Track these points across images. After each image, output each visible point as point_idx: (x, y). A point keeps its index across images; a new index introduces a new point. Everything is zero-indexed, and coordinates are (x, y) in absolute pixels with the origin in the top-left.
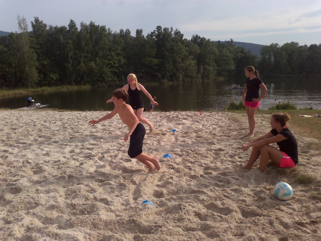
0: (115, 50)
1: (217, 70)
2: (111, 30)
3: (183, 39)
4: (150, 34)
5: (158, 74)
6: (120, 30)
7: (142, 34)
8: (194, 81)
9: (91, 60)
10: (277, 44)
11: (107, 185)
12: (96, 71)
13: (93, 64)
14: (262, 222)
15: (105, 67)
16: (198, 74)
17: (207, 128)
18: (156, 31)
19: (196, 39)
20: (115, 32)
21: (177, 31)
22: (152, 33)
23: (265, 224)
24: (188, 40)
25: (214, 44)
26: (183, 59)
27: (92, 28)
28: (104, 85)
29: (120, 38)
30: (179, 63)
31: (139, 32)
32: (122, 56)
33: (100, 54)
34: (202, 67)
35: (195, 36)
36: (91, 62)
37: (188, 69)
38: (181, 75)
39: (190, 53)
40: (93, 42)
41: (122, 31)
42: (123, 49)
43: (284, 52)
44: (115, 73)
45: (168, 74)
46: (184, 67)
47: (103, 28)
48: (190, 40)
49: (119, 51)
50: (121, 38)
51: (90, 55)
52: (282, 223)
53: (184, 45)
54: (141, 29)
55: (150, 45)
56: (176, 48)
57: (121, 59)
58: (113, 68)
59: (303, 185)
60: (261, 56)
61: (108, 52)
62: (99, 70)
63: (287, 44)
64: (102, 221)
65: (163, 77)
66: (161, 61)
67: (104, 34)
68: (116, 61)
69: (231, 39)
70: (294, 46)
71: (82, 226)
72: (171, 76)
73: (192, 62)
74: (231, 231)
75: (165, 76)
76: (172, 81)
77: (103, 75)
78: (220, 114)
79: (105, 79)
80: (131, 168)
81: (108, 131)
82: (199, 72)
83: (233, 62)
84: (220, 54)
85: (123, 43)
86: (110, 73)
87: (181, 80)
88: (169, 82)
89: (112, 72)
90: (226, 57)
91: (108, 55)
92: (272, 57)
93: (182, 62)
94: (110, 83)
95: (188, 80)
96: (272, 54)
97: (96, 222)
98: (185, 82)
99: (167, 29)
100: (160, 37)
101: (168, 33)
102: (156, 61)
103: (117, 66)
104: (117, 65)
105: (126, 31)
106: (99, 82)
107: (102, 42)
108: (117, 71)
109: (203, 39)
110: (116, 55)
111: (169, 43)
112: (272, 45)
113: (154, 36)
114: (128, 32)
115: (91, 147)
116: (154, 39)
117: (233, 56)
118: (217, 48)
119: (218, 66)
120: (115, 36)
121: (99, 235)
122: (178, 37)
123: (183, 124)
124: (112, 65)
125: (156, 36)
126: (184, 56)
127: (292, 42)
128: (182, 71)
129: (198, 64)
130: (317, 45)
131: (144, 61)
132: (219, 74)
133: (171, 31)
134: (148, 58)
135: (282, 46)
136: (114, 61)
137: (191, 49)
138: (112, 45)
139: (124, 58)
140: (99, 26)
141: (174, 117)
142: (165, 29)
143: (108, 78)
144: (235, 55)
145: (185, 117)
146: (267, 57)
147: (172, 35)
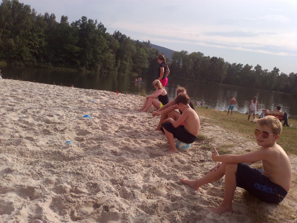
0: (38, 32)
1: (133, 66)
2: (36, 11)
3: (106, 32)
4: (74, 22)
5: (77, 61)
6: (45, 13)
7: (67, 21)
8: (111, 73)
9: (11, 37)
10: (186, 52)
11: (31, 130)
12: (14, 49)
13: (12, 41)
14: (165, 159)
15: (24, 47)
16: (115, 67)
17: (123, 104)
18: (81, 20)
19: (117, 35)
20: (39, 14)
21: (101, 25)
22: (77, 22)
23: (167, 160)
24: (110, 34)
25: (133, 42)
26: (103, 51)
27: (16, 5)
28: (22, 64)
29: (44, 21)
30: (99, 54)
31: (64, 19)
32: (43, 39)
33: (21, 32)
34: (119, 61)
35: (117, 32)
36: (10, 39)
37: (107, 61)
38: (99, 65)
39: (111, 47)
40: (14, 19)
41: (46, 14)
42: (46, 32)
43: (191, 60)
44: (34, 54)
45: (87, 62)
46: (103, 59)
47: (27, 8)
48: (112, 35)
49: (41, 33)
50: (46, 21)
51: (10, 32)
52: (179, 161)
53: (106, 39)
54: (67, 16)
55: (73, 33)
56: (97, 40)
57: (42, 42)
58: (33, 48)
59: (197, 141)
60: (172, 60)
61: (30, 33)
62: (18, 49)
63: (195, 53)
64: (29, 150)
65: (82, 65)
66: (82, 49)
67: (28, 13)
68: (37, 42)
69: (149, 41)
70: (200, 55)
71: (10, 153)
72: (90, 65)
73: (111, 55)
74: (141, 163)
75: (84, 64)
76: (90, 70)
77: (22, 54)
78: (134, 96)
79: (23, 58)
80: (54, 121)
81: (29, 95)
82: (116, 65)
83: (147, 61)
84: (137, 53)
85: (46, 26)
86: (29, 53)
87: (99, 70)
88: (87, 71)
89: (31, 52)
90: (142, 56)
91: (29, 35)
92: (181, 62)
93: (102, 54)
94: (28, 62)
95: (105, 71)
96: (181, 60)
97: (23, 151)
98: (102, 72)
99: (91, 20)
100: (84, 27)
101: (92, 24)
102: (77, 49)
103: (37, 48)
104: (38, 46)
105: (51, 15)
106: (16, 60)
107: (25, 22)
108: (37, 52)
109: (124, 36)
110: (37, 36)
111: (92, 34)
112: (182, 52)
113: (78, 24)
114: (53, 17)
115: (13, 104)
116: (78, 28)
117: (148, 56)
118: (135, 47)
119: (134, 63)
120: (39, 18)
121: (26, 161)
122: (101, 30)
123: (101, 98)
124: (32, 46)
125: (80, 25)
126: (104, 48)
127: (199, 52)
128: (101, 62)
129: (117, 58)
130: (217, 58)
131: (66, 47)
132: (134, 70)
133: (95, 23)
134: (69, 45)
135: (190, 54)
136: (35, 42)
137: (111, 43)
138: (35, 26)
139: (46, 40)
140: (23, 4)
141: (92, 93)
142: (90, 21)
143: (26, 58)
144: (150, 56)
145: (103, 94)
146: (177, 61)
147: (95, 27)
